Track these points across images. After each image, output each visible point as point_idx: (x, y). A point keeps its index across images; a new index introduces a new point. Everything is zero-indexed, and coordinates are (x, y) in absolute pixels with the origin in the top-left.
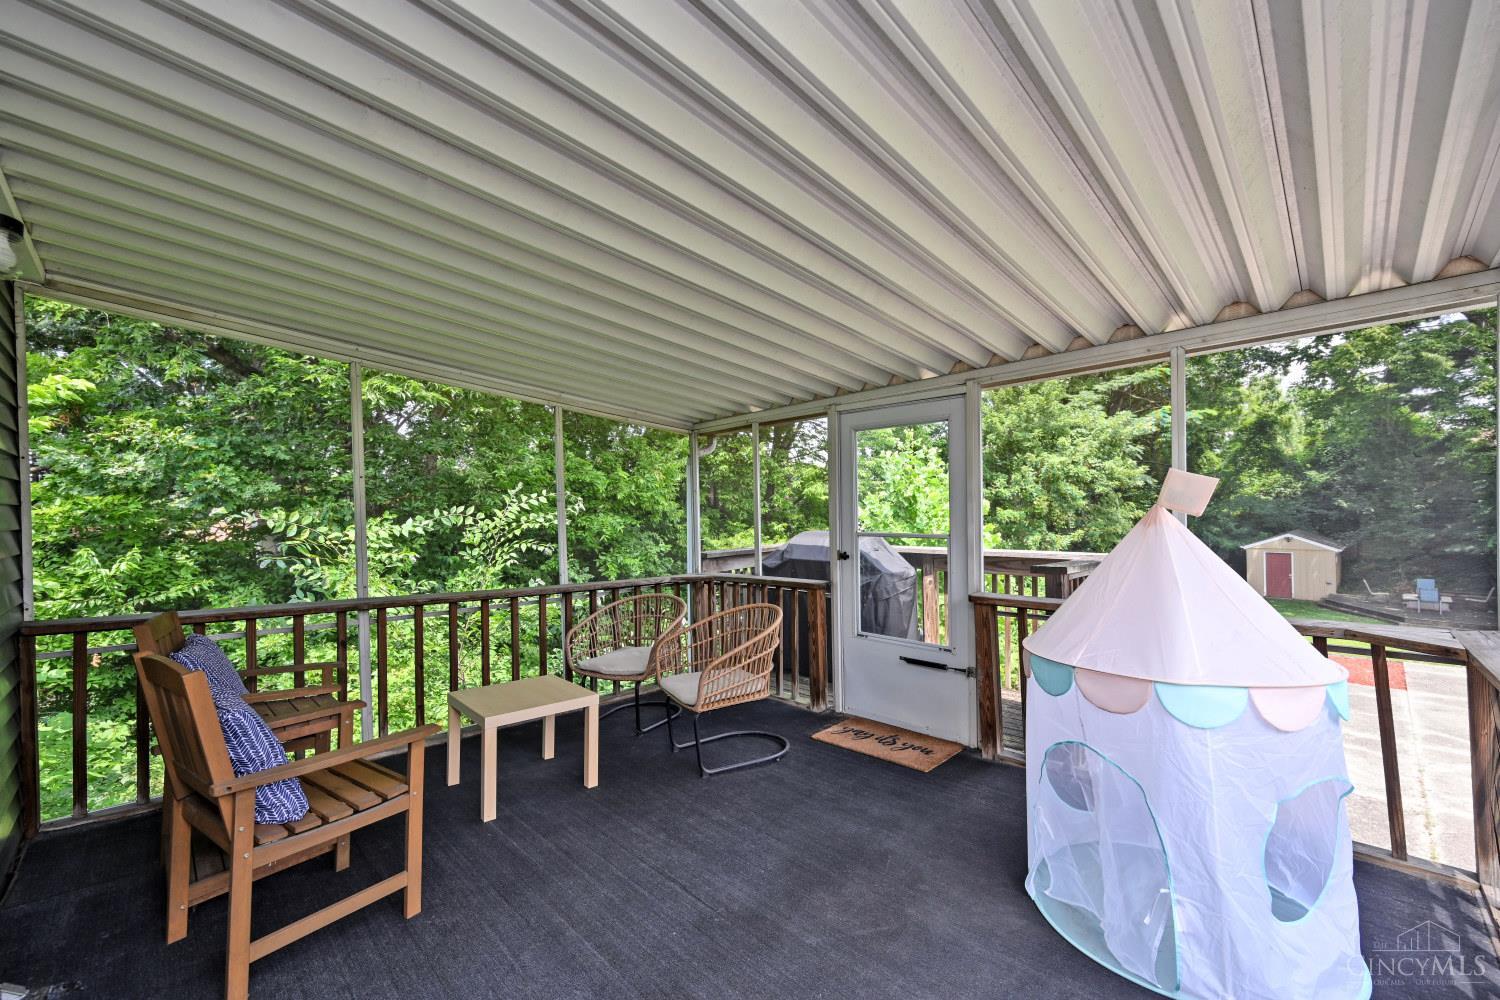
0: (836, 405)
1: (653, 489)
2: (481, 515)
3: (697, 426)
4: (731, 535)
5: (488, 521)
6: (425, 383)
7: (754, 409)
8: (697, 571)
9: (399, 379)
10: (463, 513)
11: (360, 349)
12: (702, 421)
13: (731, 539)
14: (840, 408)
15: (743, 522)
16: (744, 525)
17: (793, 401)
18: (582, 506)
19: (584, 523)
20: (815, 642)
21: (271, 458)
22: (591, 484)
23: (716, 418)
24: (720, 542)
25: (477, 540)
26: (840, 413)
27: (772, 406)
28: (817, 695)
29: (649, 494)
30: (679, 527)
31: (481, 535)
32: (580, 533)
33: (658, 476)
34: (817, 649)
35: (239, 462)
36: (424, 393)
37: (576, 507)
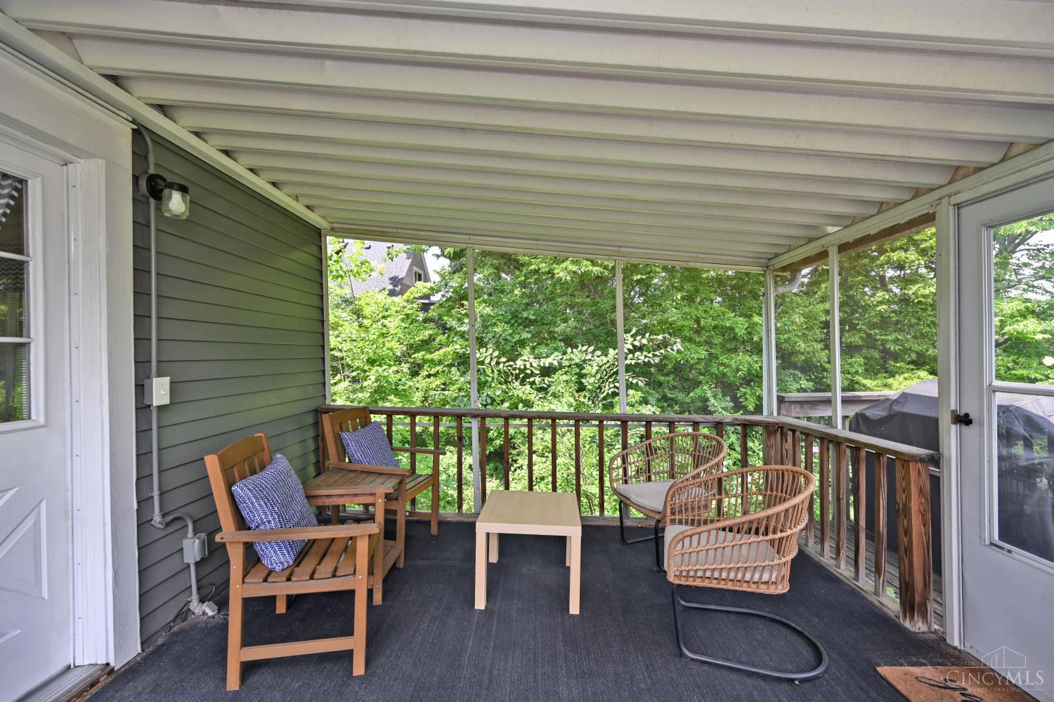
0: (950, 196)
1: (790, 331)
2: (599, 353)
3: (772, 262)
4: (892, 375)
5: (603, 358)
6: (592, 261)
7: (830, 229)
8: (772, 413)
9: (577, 261)
10: (586, 351)
11: (472, 237)
12: (776, 255)
13: (890, 381)
14: (957, 199)
15: (909, 363)
16: (912, 367)
17: (882, 206)
18: (679, 347)
19: (725, 361)
20: (908, 532)
21: (526, 318)
22: (732, 329)
23: (790, 249)
24: (874, 383)
25: (594, 371)
26: (959, 206)
27: (853, 220)
28: (910, 604)
29: (786, 336)
30: (827, 366)
31: (597, 368)
32: (721, 368)
33: (798, 319)
34: (910, 542)
35: (513, 321)
36: (590, 268)
37: (675, 348)
